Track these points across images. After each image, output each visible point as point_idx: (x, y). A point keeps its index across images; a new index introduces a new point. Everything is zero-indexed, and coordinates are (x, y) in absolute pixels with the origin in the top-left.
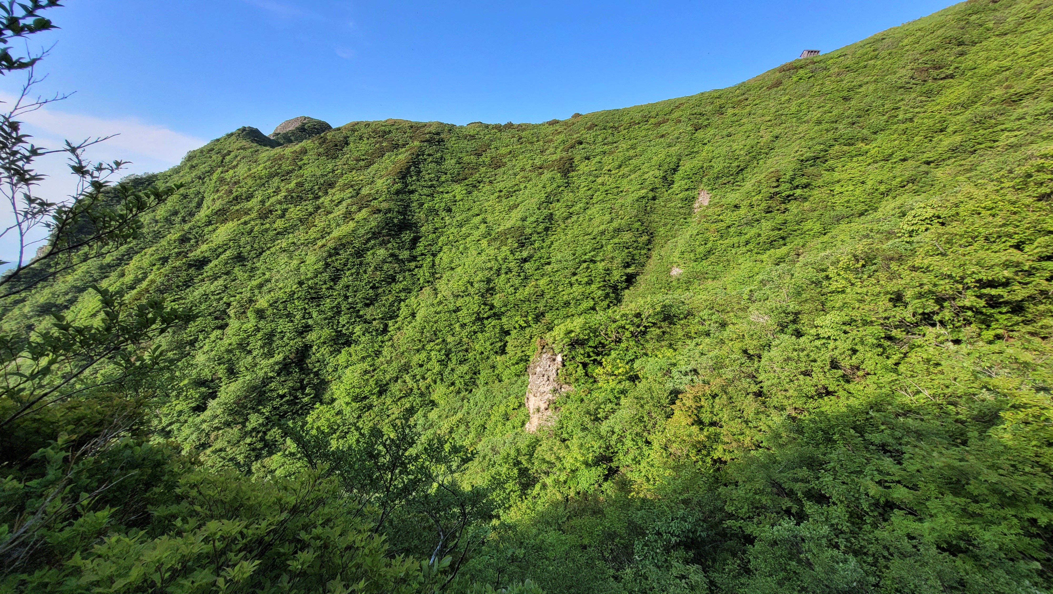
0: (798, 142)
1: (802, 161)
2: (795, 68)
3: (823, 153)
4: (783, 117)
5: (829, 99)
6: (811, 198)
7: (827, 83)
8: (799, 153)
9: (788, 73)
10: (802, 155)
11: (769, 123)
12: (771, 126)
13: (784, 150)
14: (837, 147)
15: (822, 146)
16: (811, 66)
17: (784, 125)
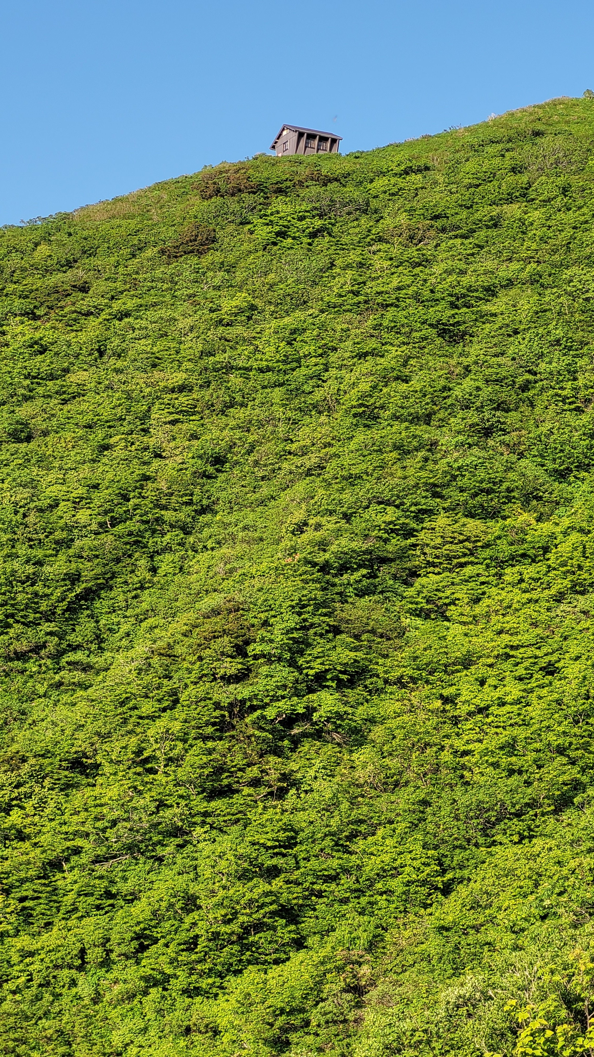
0: (301, 487)
1: (325, 568)
2: (257, 189)
3: (396, 543)
4: (235, 380)
5: (395, 329)
6: (377, 733)
7: (379, 263)
8: (309, 535)
9: (233, 204)
10: (323, 545)
11: (183, 399)
12: (191, 411)
13: (250, 517)
14: (442, 520)
15: (391, 514)
16: (315, 190)
17: (240, 414)
